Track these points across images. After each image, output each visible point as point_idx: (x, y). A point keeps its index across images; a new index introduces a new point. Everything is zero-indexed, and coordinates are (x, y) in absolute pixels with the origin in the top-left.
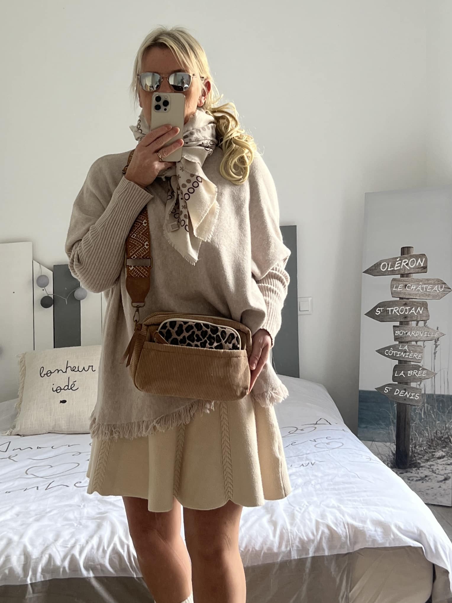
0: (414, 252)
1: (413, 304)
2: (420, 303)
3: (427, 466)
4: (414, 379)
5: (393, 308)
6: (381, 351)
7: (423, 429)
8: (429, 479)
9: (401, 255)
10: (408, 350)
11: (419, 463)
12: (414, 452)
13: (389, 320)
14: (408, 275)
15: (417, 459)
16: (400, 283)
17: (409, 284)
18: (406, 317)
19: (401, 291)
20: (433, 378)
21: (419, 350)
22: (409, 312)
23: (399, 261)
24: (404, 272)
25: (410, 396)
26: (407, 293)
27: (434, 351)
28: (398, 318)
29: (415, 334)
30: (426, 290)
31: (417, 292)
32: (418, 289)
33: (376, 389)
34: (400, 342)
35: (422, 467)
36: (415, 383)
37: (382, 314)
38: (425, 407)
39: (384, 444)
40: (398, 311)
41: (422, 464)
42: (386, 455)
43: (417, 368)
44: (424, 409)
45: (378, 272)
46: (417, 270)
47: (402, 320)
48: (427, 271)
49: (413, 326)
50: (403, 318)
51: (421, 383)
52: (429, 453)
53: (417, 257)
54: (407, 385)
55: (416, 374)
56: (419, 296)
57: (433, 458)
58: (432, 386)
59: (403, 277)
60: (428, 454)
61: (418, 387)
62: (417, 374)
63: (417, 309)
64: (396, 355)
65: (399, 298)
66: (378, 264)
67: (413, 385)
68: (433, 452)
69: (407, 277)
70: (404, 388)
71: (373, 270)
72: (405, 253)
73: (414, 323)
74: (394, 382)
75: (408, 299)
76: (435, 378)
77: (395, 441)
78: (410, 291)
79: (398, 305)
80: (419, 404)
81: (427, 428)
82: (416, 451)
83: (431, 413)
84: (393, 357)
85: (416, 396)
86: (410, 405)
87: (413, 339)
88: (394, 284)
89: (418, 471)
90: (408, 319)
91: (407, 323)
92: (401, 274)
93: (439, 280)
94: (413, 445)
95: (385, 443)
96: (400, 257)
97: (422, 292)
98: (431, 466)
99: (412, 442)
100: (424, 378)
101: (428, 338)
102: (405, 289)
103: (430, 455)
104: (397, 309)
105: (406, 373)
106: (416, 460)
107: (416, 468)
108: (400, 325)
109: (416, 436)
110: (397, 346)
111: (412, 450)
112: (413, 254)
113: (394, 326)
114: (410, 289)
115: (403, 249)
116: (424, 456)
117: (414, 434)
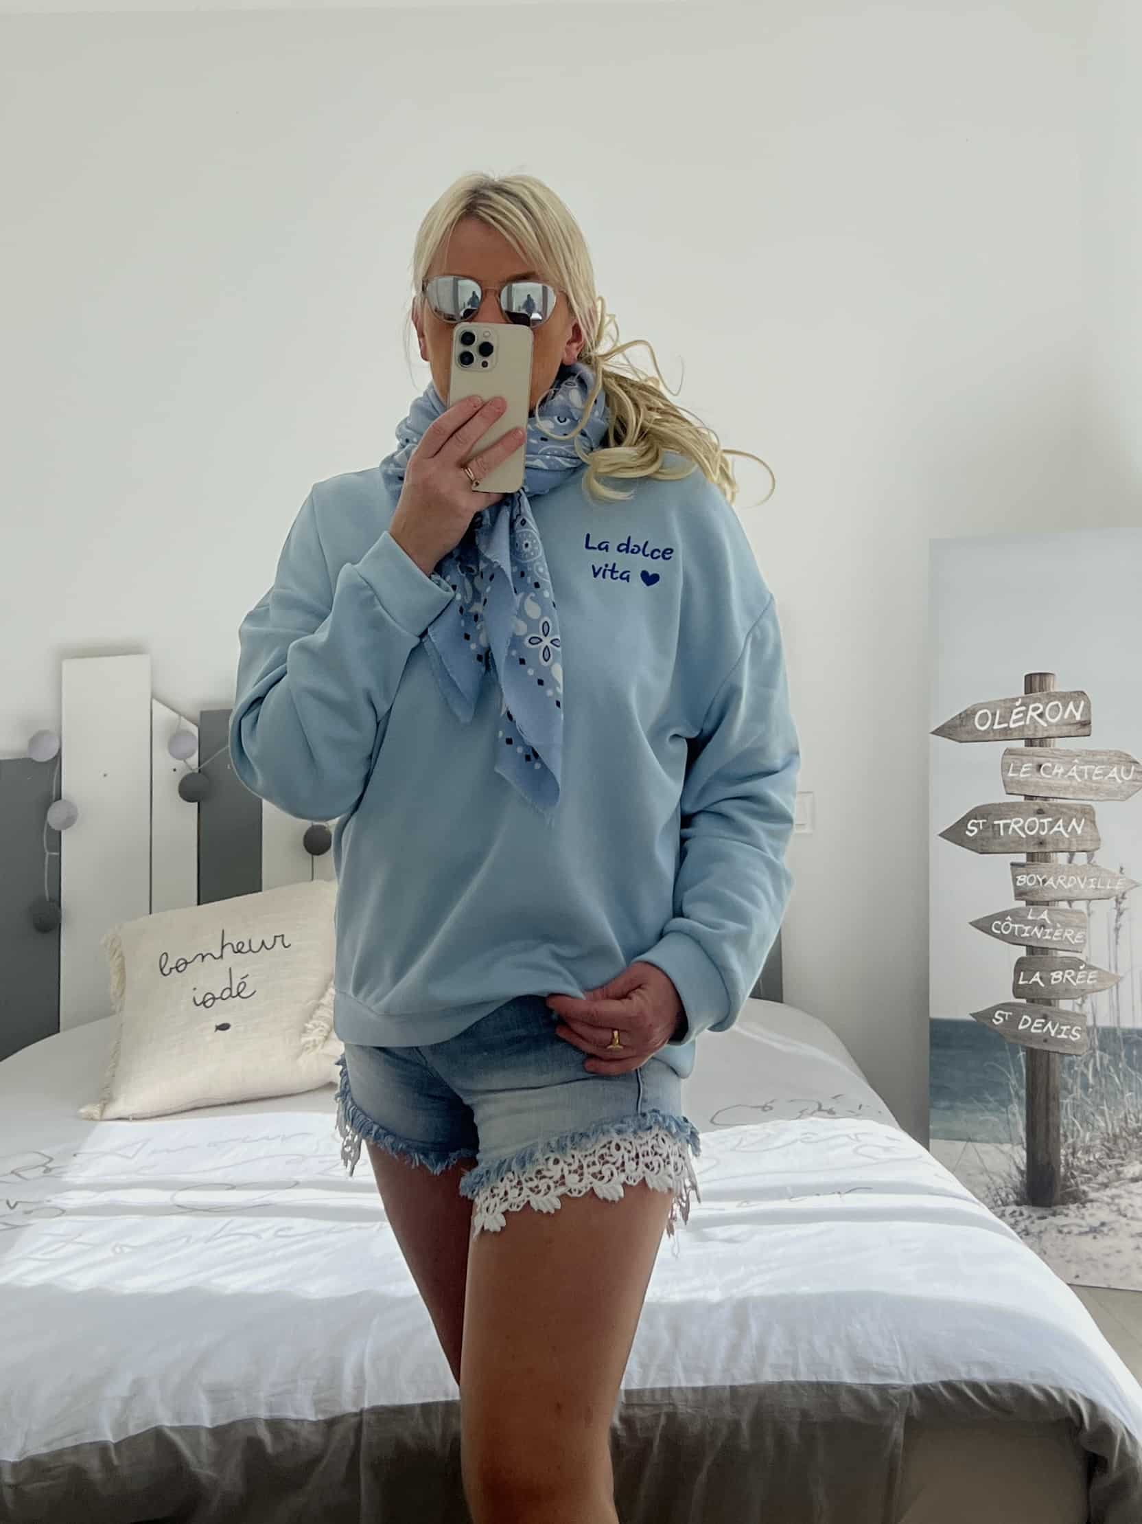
0: (1058, 685)
1: (1057, 810)
2: (1076, 810)
3: (1106, 1199)
4: (1068, 993)
5: (1008, 821)
6: (983, 925)
7: (1091, 1109)
8: (1112, 1229)
9: (1026, 693)
10: (1049, 922)
11: (1084, 1192)
12: (1070, 1165)
13: (998, 849)
14: (1042, 742)
15: (1079, 1182)
16: (1024, 758)
17: (1049, 762)
18: (1041, 843)
19: (1027, 778)
20: (1114, 988)
21: (1077, 921)
22: (1049, 830)
23: (1019, 706)
24: (1034, 734)
25: (1059, 1032)
26: (1042, 784)
27: (1113, 924)
28: (1022, 845)
29: (1066, 882)
30: (1090, 778)
31: (1068, 783)
32: (1070, 774)
33: (972, 1015)
34: (1030, 903)
35: (1091, 1201)
36: (1071, 1001)
37: (984, 834)
38: (1095, 1057)
39: (997, 1147)
40: (1022, 828)
41: (1092, 1195)
42: (1005, 1175)
43: (1075, 965)
44: (1095, 1064)
45: (968, 733)
46: (1065, 730)
47: (1030, 851)
48: (1090, 731)
49: (1060, 862)
50: (1034, 844)
51: (1083, 1001)
52: (1108, 1168)
53: (1066, 698)
54: (1050, 1005)
55: (1072, 981)
56: (1074, 793)
57: (1119, 1179)
58: (1111, 1007)
59: (1032, 746)
60: (1105, 1171)
61: (1077, 1010)
62: (1074, 978)
63: (1069, 824)
64: (1019, 935)
65: (1023, 798)
66: (969, 712)
67: (1065, 1005)
68: (1116, 1165)
69: (1040, 746)
70: (1043, 1011)
71: (956, 727)
72: (1033, 688)
73: (1062, 858)
74: (1017, 997)
75: (1046, 798)
76: (1117, 988)
77: (1024, 1140)
78: (1049, 779)
79: (1021, 813)
80: (1080, 1053)
81: (1101, 1107)
82: (1075, 1164)
83: (1110, 1071)
84: (1012, 940)
85: (1073, 1032)
86: (1058, 1053)
87: (1060, 895)
88: (1010, 761)
89: (1083, 1210)
90: (1049, 848)
91: (1046, 858)
92: (1026, 739)
93: (1121, 753)
94: (1069, 1148)
95: (998, 1145)
96: (1023, 698)
97: (1079, 783)
98: (1113, 1198)
99: (1066, 1141)
100: (1090, 988)
101: (1098, 892)
102: (1037, 775)
103: (1112, 1171)
104: (1019, 822)
105: (1044, 975)
106: (1077, 1184)
107: (1076, 1205)
108: (1027, 860)
109: (1075, 1129)
110: (1023, 913)
111: (1066, 1160)
112: (1057, 690)
113: (1012, 864)
114: (1050, 774)
115: (1029, 678)
116: (1096, 1175)
117: (1071, 1122)
